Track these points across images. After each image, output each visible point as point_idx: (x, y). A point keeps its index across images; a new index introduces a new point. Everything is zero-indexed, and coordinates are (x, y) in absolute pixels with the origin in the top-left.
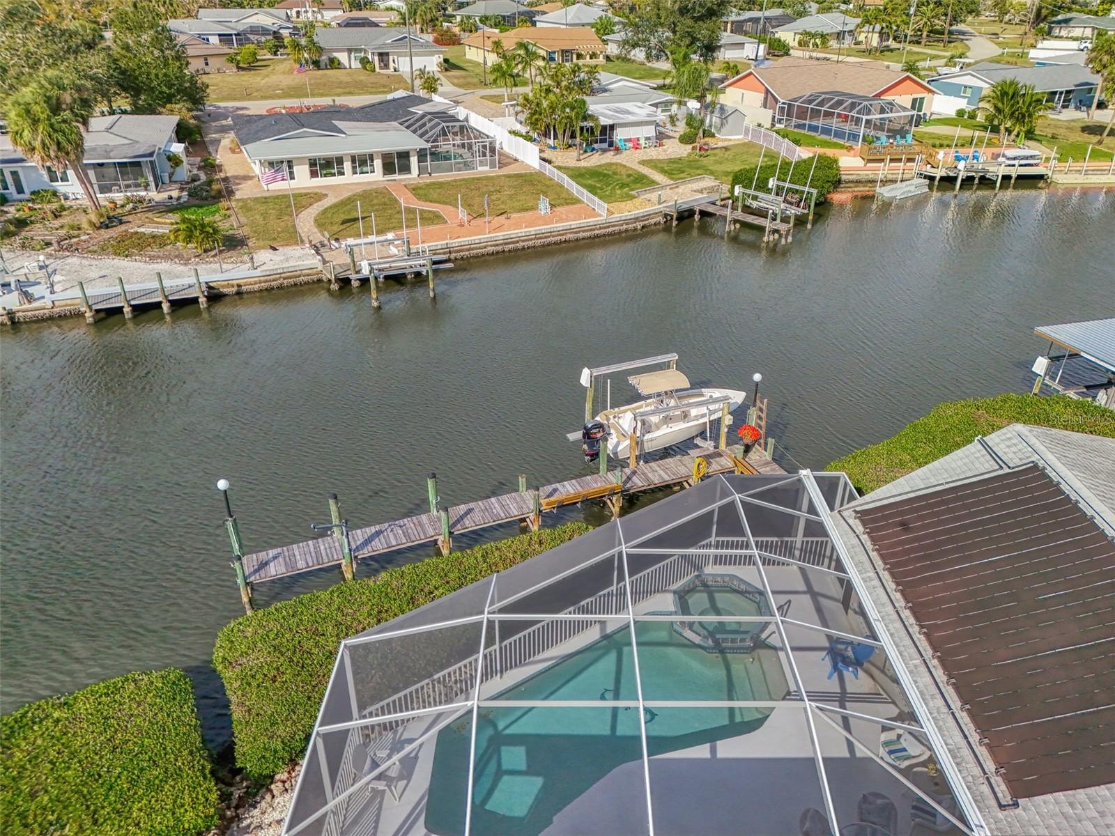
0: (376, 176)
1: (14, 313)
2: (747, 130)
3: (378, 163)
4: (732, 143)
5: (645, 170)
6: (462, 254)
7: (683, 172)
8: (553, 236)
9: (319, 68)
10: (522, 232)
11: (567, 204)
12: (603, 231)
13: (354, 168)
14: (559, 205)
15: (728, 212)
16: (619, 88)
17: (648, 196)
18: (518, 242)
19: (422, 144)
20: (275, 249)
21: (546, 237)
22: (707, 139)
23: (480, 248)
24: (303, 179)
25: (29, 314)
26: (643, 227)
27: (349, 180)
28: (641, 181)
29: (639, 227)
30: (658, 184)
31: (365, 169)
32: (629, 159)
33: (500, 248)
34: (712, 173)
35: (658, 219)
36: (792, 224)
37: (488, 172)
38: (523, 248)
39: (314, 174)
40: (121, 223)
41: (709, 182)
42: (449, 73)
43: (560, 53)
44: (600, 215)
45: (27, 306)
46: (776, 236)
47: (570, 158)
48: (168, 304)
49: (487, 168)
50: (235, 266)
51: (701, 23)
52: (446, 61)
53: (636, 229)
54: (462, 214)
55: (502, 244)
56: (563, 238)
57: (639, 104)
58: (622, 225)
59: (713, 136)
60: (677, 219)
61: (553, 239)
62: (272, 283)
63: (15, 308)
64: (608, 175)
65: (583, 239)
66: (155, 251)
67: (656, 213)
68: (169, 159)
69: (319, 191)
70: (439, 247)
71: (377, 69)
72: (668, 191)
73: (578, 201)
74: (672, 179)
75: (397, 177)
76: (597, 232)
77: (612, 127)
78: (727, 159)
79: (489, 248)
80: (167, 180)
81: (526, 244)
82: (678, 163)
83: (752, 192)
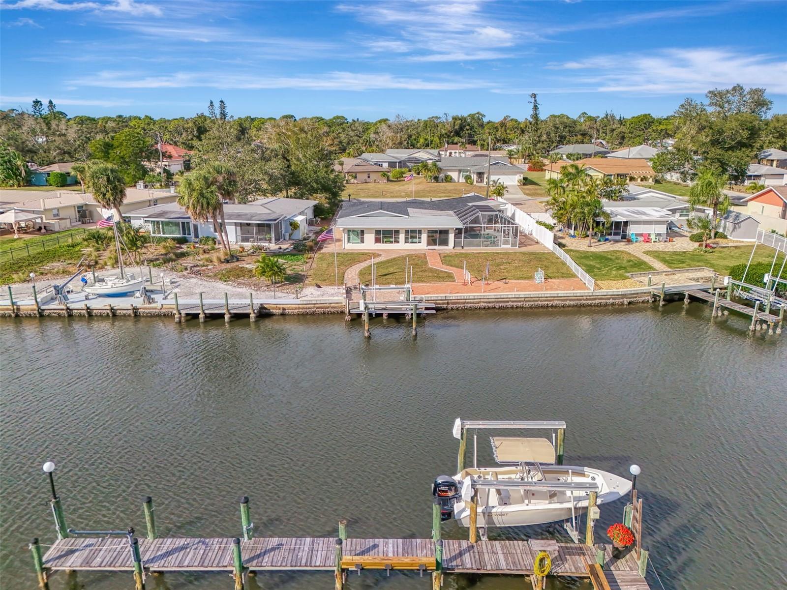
0: (422, 245)
1: (138, 309)
2: (760, 235)
3: (424, 237)
4: (743, 244)
5: (647, 259)
6: (457, 305)
7: (683, 262)
8: (541, 301)
9: (437, 182)
10: (512, 294)
11: (563, 277)
12: (590, 302)
13: (406, 238)
14: (555, 278)
15: (715, 299)
16: (648, 197)
17: (642, 279)
18: (508, 302)
19: (460, 225)
20: (319, 287)
21: (534, 301)
22: (717, 240)
23: (473, 303)
24: (369, 243)
25: (147, 311)
26: (630, 303)
27: (402, 246)
28: (639, 266)
29: (626, 303)
30: (655, 269)
31: (414, 240)
32: (637, 250)
33: (491, 305)
34: (712, 266)
35: (646, 298)
36: (781, 317)
37: (508, 249)
38: (512, 307)
39: (377, 241)
40: (238, 260)
41: (708, 273)
42: (525, 187)
43: (616, 176)
44: (589, 289)
45: (147, 306)
46: (765, 326)
47: (582, 245)
48: (229, 316)
49: (509, 246)
50: (287, 295)
51: (730, 152)
52: (525, 179)
53: (623, 304)
54: (468, 276)
55: (494, 302)
56: (550, 303)
57: (658, 209)
58: (609, 299)
59: (725, 237)
60: (664, 300)
61: (541, 303)
62: (308, 310)
63: (139, 306)
64: (611, 259)
65: (569, 306)
66: (246, 280)
67: (645, 293)
68: (291, 224)
69: (377, 252)
70: (439, 298)
71: (475, 183)
72: (663, 276)
73: (574, 276)
74: (670, 267)
75: (437, 247)
76: (583, 302)
77: (626, 223)
78: (732, 256)
79: (482, 304)
80: (287, 237)
81: (515, 304)
82: (680, 255)
83: (742, 284)
